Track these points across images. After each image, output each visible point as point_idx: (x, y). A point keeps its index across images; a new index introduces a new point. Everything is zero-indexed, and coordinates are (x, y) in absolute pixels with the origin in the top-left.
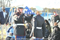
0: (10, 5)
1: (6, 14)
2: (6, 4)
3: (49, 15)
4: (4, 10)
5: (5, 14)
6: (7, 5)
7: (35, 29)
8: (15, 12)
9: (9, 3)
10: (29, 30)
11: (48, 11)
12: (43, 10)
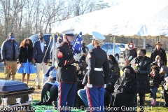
0: (50, 29)
1: (45, 45)
2: (44, 29)
3: (116, 47)
4: (41, 39)
5: (43, 45)
6: (46, 30)
7: (92, 71)
8: (60, 42)
9: (48, 26)
10: (82, 73)
11: (114, 41)
12: (104, 38)
